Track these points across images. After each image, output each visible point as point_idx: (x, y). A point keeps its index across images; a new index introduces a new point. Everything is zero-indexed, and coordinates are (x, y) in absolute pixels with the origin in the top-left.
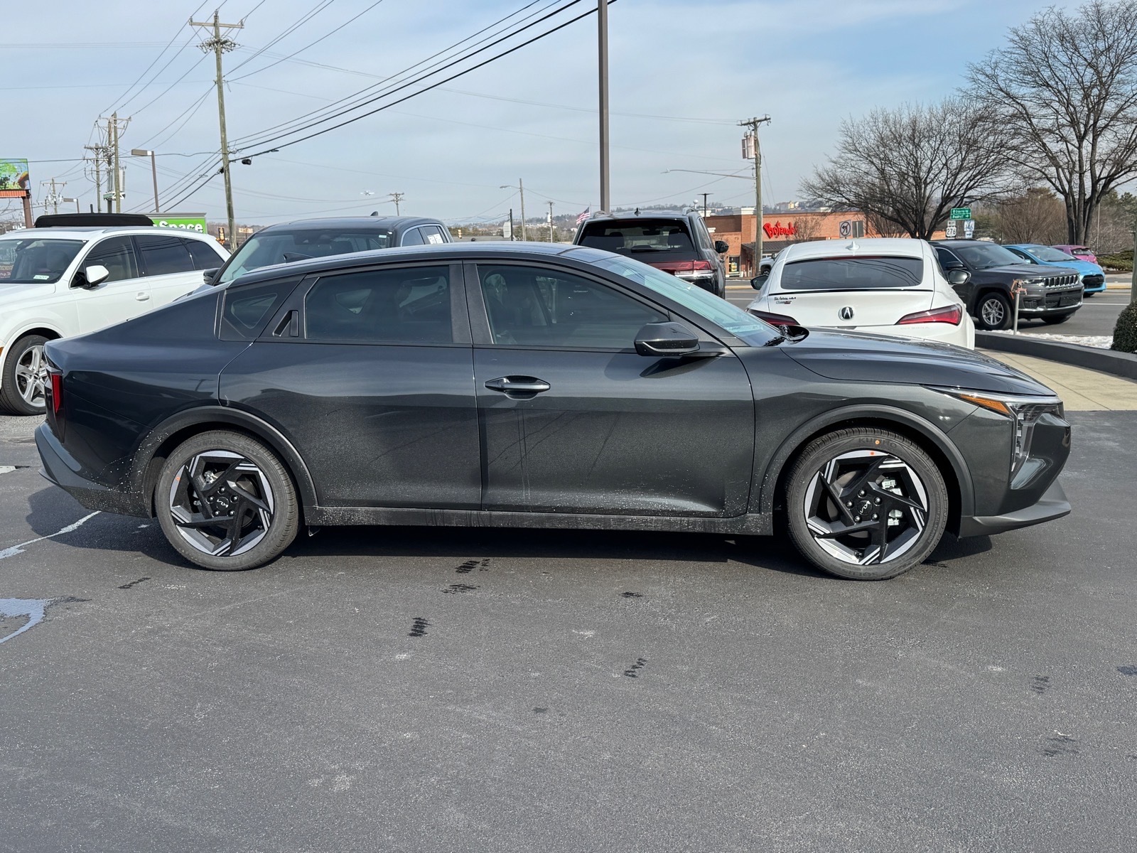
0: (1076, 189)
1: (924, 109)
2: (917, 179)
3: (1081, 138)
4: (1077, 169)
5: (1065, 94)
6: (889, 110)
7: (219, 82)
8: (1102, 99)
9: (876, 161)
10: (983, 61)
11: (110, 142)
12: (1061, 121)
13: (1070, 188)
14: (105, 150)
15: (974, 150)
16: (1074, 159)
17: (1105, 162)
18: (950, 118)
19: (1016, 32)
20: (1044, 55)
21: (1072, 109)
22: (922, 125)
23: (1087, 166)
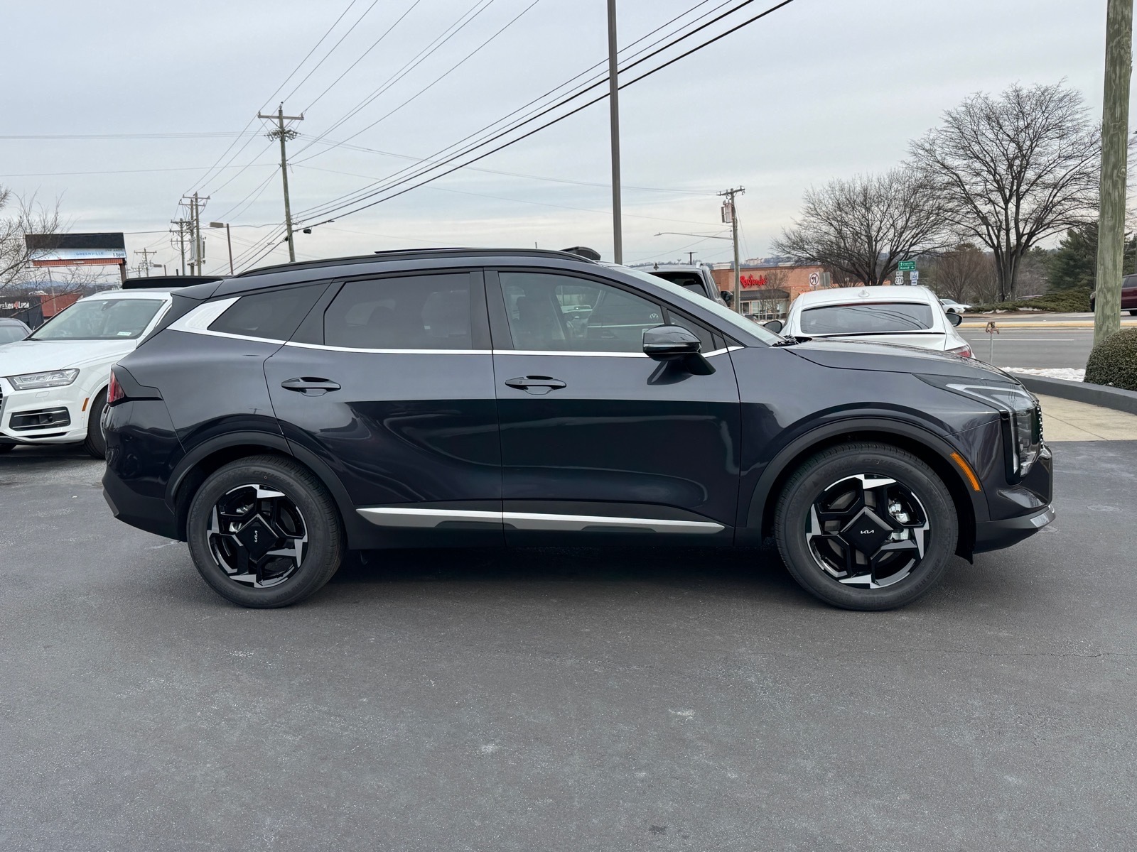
0: (1004, 244)
1: (873, 179)
2: (869, 237)
3: (1006, 201)
4: (1004, 227)
5: (992, 164)
6: (844, 180)
7: (284, 165)
8: (1023, 169)
9: (834, 223)
10: (922, 139)
11: (192, 217)
12: (990, 187)
13: (999, 242)
14: (189, 223)
15: (916, 213)
16: (1001, 218)
17: (1027, 221)
18: (895, 186)
19: (949, 114)
20: (973, 133)
21: (999, 178)
22: (872, 192)
23: (1012, 224)
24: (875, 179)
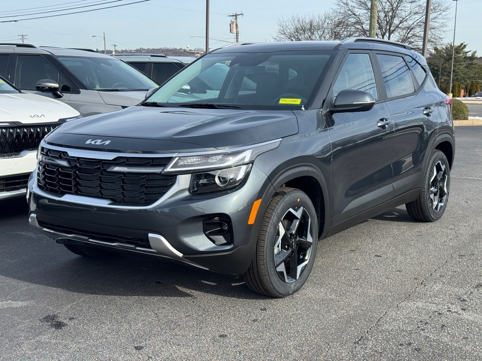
6: (300, 16)
8: (393, 17)
18: (328, 21)
21: (380, 21)
22: (315, 24)
24: (317, 16)
